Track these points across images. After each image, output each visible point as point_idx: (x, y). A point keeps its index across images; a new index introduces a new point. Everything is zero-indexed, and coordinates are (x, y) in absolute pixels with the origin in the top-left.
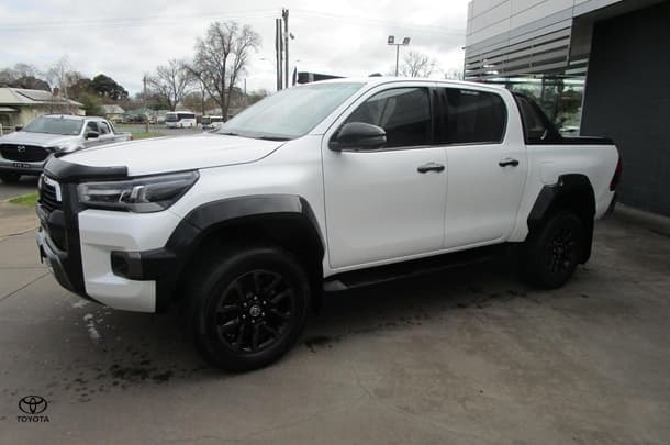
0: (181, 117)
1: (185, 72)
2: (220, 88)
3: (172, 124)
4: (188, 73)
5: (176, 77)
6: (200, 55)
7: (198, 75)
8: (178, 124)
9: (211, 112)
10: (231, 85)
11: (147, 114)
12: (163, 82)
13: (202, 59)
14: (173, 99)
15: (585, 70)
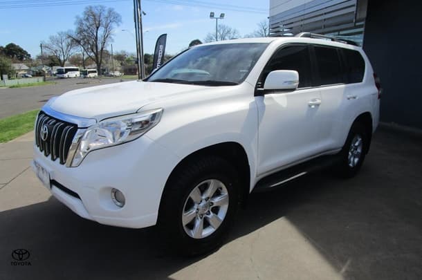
0: (67, 70)
1: (69, 40)
2: (95, 51)
3: (61, 76)
4: (72, 41)
5: (63, 44)
6: (79, 28)
7: (78, 42)
8: (66, 75)
9: (89, 66)
10: (102, 48)
11: (44, 69)
12: (55, 47)
13: (81, 31)
14: (62, 58)
15: (362, 29)
